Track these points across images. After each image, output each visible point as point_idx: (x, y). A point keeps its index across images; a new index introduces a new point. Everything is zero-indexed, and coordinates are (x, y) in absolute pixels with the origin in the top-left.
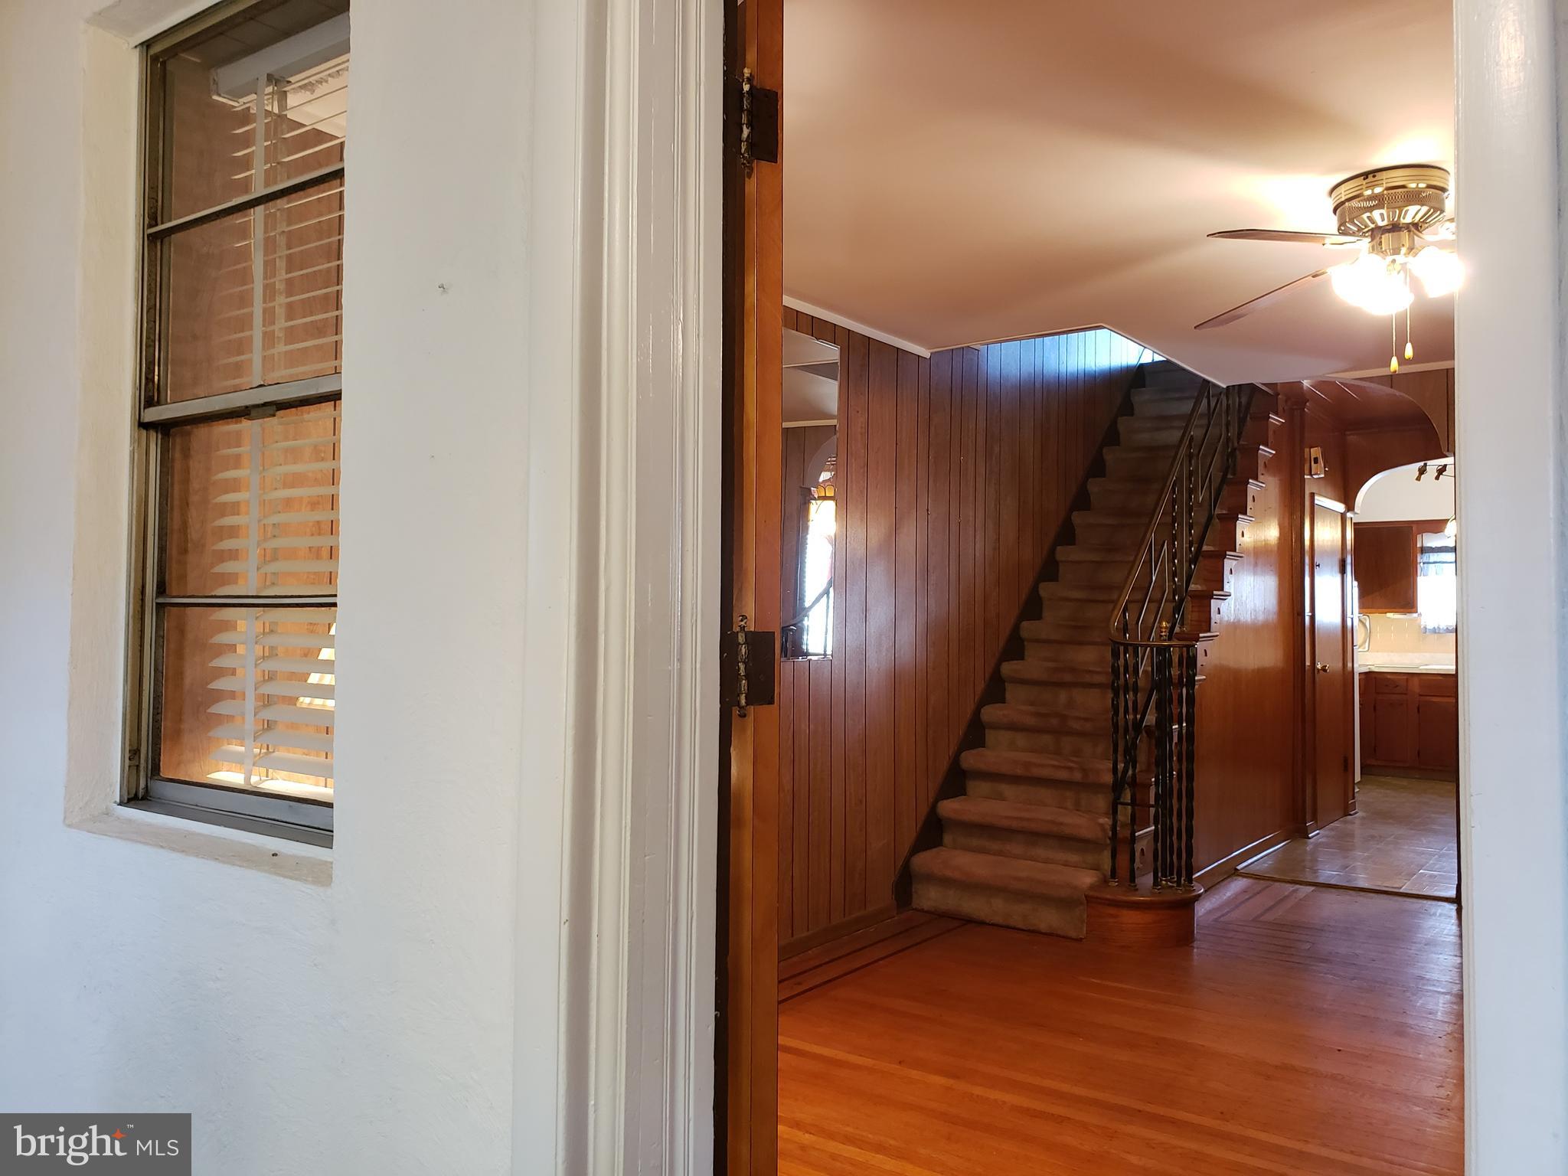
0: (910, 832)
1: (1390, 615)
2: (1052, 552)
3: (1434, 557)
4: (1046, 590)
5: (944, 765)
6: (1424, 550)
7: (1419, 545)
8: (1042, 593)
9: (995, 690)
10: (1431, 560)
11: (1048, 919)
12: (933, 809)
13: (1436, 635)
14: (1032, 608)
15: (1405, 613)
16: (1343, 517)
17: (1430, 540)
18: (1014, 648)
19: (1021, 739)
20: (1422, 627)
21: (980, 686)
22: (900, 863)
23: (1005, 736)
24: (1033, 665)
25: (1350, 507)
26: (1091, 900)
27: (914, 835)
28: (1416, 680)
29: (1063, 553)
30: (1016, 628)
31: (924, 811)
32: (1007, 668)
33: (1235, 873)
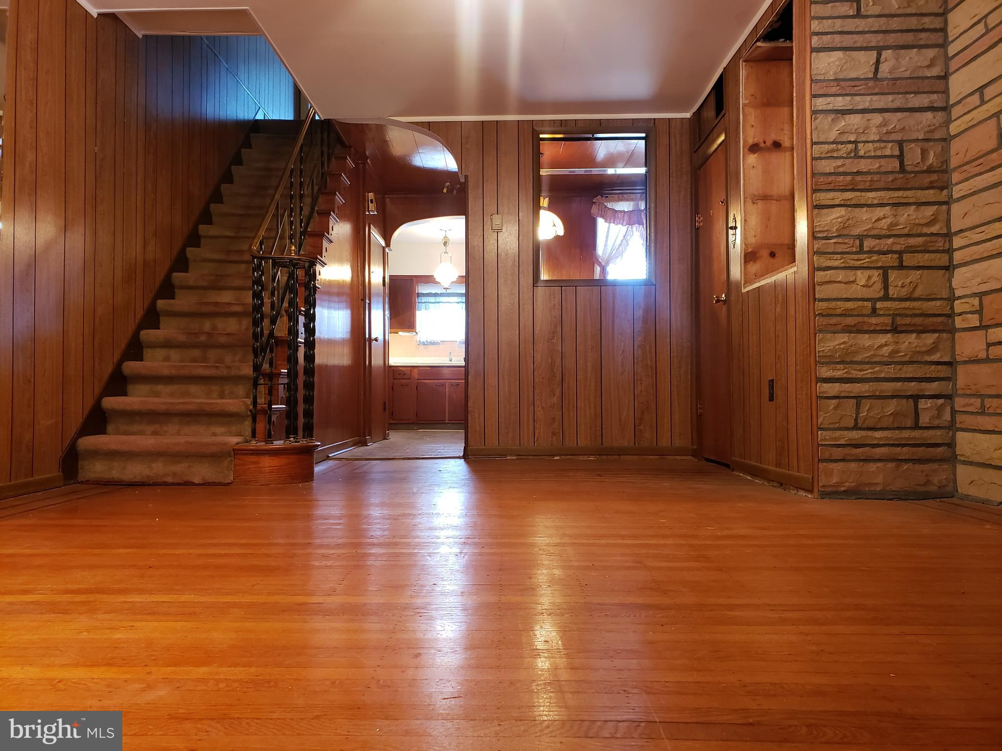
0: (76, 419)
1: (400, 333)
2: (196, 229)
3: (424, 299)
4: (190, 252)
5: (109, 369)
6: (419, 295)
7: (417, 292)
8: (189, 255)
9: (152, 318)
10: (423, 301)
11: (201, 472)
12: (98, 403)
13: (425, 346)
14: (181, 263)
15: (409, 332)
16: (384, 248)
17: (422, 289)
18: (167, 290)
19: (174, 354)
20: (418, 340)
21: (140, 313)
22: (67, 443)
23: (160, 353)
24: (183, 301)
25: (388, 244)
26: (237, 452)
27: (80, 420)
28: (416, 370)
29: (203, 229)
30: (168, 277)
31: (90, 403)
32: (161, 304)
33: (328, 458)
